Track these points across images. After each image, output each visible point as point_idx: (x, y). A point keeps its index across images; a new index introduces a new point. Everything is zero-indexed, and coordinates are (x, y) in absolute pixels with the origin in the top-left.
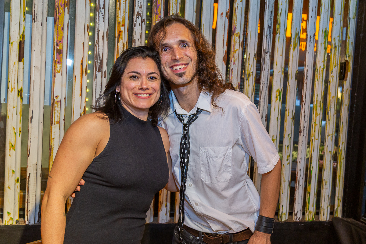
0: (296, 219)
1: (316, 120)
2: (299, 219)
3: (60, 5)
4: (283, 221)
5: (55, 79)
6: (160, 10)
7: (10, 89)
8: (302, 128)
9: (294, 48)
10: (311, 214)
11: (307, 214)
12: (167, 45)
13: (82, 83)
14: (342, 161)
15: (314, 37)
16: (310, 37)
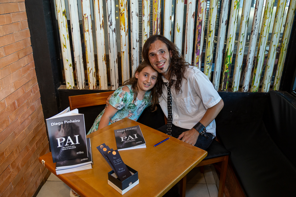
0: (244, 91)
1: (265, 22)
2: (246, 91)
4: (234, 91)
5: (83, 3)
7: (58, 11)
8: (253, 29)
10: (255, 88)
11: (253, 87)
14: (284, 52)
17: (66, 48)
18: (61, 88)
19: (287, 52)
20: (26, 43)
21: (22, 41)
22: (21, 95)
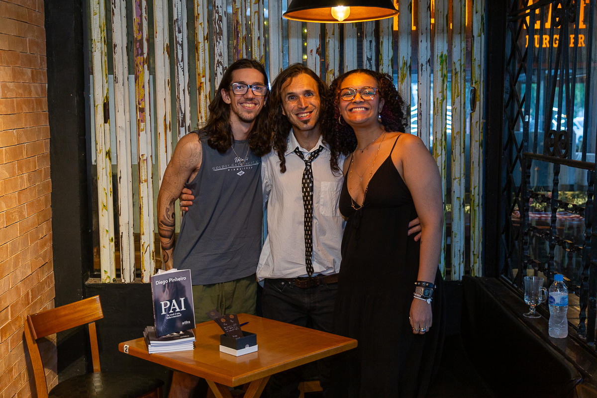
3: (139, 63)
5: (140, 137)
6: (241, 55)
7: (98, 151)
13: (166, 140)
14: (477, 208)
15: (427, 64)
16: (422, 65)
17: (107, 210)
18: (91, 281)
19: (483, 208)
20: (46, 201)
21: (43, 198)
22: (35, 283)
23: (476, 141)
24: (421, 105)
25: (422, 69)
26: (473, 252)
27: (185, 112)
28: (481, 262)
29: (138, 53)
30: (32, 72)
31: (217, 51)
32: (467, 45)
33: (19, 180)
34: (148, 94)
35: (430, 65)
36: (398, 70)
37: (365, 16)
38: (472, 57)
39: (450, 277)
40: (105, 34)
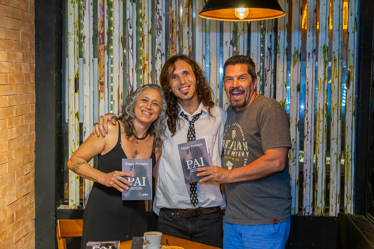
0: (305, 214)
1: (319, 126)
2: (308, 214)
3: (101, 50)
5: (100, 103)
6: (175, 45)
7: (70, 112)
8: (306, 133)
9: (294, 64)
10: (319, 209)
12: (175, 75)
13: (119, 105)
14: (350, 162)
15: (313, 53)
16: (309, 54)
18: (62, 207)
19: (354, 162)
20: (31, 148)
21: (28, 146)
22: (19, 207)
23: (350, 111)
24: (308, 84)
25: (309, 57)
26: (347, 195)
27: (133, 85)
28: (352, 203)
29: (100, 42)
30: (23, 55)
31: (157, 42)
32: (344, 39)
33: (9, 132)
34: (107, 72)
35: (315, 54)
36: (291, 57)
37: (261, 16)
38: (347, 48)
39: (329, 214)
40: (78, 29)
